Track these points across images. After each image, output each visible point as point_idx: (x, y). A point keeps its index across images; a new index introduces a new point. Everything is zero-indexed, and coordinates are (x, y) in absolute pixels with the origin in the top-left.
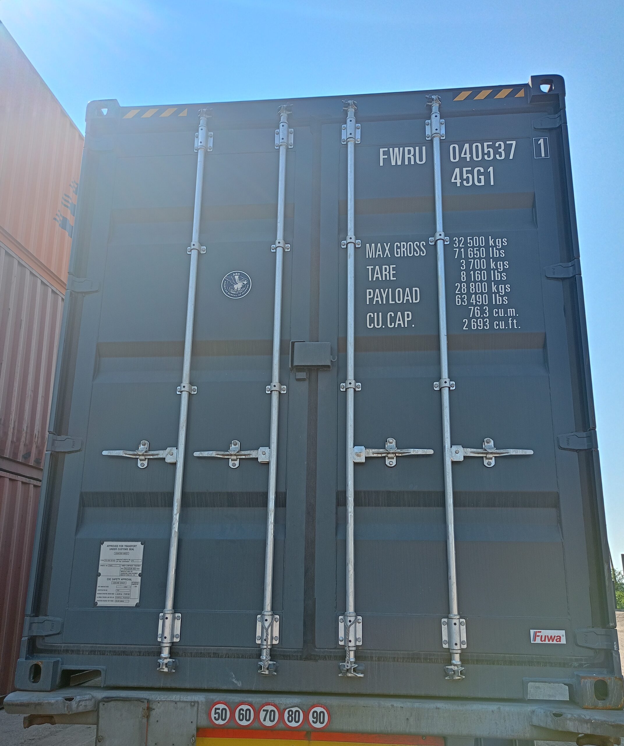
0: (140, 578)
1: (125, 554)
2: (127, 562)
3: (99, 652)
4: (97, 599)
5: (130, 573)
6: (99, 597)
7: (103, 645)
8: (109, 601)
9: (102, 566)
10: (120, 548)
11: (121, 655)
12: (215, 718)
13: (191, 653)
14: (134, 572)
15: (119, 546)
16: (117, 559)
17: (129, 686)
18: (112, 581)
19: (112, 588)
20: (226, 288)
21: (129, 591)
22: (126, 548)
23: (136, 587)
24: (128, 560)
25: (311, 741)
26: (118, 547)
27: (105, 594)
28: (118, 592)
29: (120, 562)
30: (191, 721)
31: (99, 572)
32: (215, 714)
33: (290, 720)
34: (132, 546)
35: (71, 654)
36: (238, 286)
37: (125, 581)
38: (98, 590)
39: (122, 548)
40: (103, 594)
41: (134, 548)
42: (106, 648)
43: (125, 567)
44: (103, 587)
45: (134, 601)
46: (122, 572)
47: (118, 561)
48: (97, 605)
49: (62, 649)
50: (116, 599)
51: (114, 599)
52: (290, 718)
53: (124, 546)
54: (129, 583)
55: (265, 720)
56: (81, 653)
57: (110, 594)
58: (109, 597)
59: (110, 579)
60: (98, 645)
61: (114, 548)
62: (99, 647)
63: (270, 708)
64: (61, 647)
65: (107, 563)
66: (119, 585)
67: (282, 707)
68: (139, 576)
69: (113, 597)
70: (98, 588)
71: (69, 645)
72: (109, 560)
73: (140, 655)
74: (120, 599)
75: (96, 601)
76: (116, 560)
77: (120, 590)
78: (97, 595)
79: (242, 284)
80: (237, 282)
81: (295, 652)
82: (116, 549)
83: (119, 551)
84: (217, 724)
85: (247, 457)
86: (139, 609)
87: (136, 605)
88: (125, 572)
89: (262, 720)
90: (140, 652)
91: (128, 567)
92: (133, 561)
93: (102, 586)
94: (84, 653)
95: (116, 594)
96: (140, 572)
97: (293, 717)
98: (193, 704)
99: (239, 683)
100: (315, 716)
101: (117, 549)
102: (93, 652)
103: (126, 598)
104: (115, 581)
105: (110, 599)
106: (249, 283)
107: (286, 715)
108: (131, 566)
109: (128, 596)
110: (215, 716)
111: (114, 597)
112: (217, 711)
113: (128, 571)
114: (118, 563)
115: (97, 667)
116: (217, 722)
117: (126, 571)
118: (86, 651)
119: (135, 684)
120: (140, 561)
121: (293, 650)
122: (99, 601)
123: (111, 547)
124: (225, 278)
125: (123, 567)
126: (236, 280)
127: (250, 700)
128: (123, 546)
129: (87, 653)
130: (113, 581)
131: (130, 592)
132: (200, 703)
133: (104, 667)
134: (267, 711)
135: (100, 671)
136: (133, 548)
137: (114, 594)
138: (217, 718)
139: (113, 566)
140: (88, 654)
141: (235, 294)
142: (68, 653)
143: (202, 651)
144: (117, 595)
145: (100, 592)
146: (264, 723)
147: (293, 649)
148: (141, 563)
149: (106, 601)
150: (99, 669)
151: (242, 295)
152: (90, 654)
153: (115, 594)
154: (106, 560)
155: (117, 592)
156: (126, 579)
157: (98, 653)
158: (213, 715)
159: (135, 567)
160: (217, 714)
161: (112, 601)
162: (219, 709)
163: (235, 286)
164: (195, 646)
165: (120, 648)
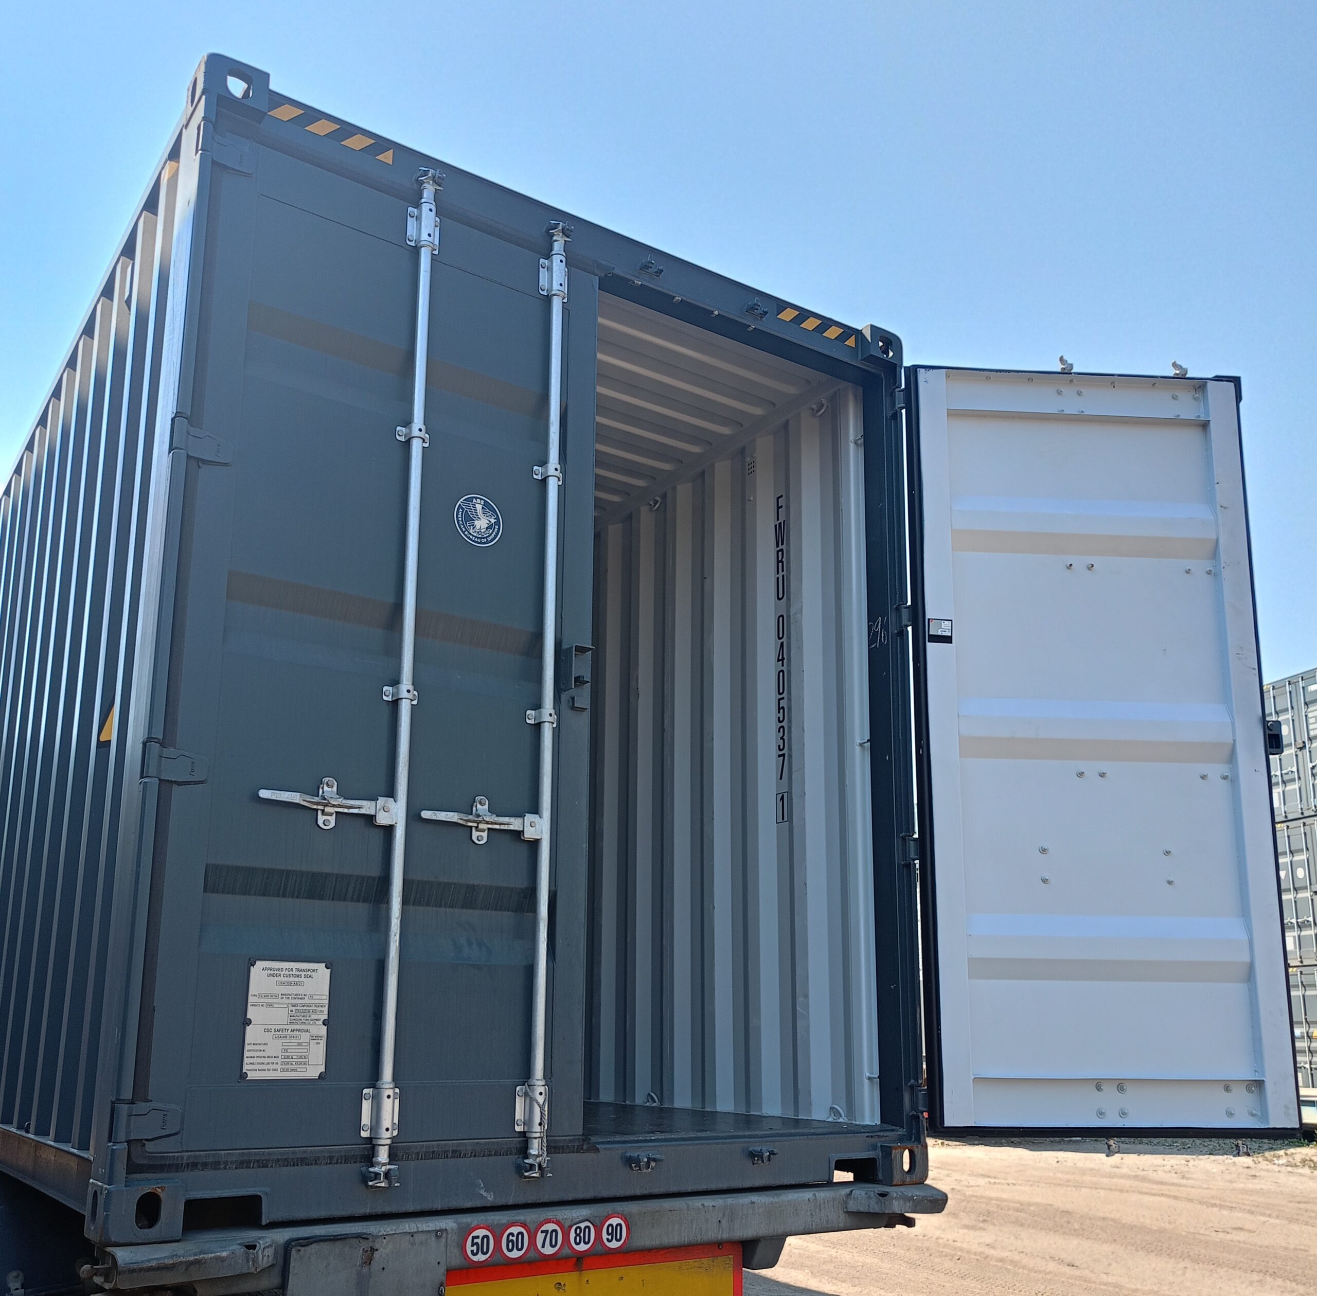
0: (325, 1028)
1: (296, 984)
2: (301, 999)
3: (256, 1164)
4: (246, 1068)
5: (307, 1020)
6: (251, 1064)
7: (263, 1150)
8: (269, 1070)
9: (254, 1007)
10: (287, 973)
11: (298, 1165)
12: (472, 1251)
13: (418, 1154)
14: (314, 1017)
15: (284, 970)
16: (283, 993)
17: (311, 1218)
18: (273, 1033)
19: (275, 1047)
20: (462, 522)
21: (306, 1050)
22: (298, 973)
23: (318, 1043)
24: (303, 996)
25: (582, 1272)
26: (284, 972)
27: (261, 1057)
28: (286, 1054)
29: (288, 998)
30: (438, 1261)
31: (248, 1017)
32: (472, 1246)
33: (578, 1241)
34: (309, 970)
35: (203, 1170)
36: (482, 523)
37: (298, 1033)
38: (248, 1051)
39: (291, 973)
40: (257, 1057)
41: (313, 973)
42: (270, 1154)
43: (297, 1008)
44: (256, 1044)
45: (314, 1067)
46: (292, 1018)
47: (285, 996)
48: (248, 1078)
49: (184, 1162)
50: (283, 1067)
51: (279, 1067)
52: (578, 1238)
53: (294, 970)
54: (305, 1037)
55: (543, 1246)
56: (222, 1167)
57: (272, 1057)
58: (268, 1064)
59: (269, 1031)
60: (254, 1150)
61: (276, 972)
62: (256, 1154)
63: (550, 1227)
64: (182, 1158)
65: (262, 1000)
66: (288, 1041)
67: (567, 1225)
68: (324, 1024)
69: (277, 1064)
70: (247, 1047)
71: (198, 1153)
72: (266, 996)
73: (330, 1163)
74: (289, 1066)
75: (244, 1071)
76: (280, 996)
77: (289, 1051)
78: (246, 1060)
79: (488, 522)
80: (480, 516)
81: (570, 1141)
82: (280, 975)
83: (285, 979)
84: (476, 1262)
85: (503, 827)
86: (324, 1083)
87: (319, 1077)
88: (297, 1018)
89: (539, 1246)
90: (331, 1158)
91: (303, 1008)
92: (311, 997)
93: (254, 1042)
94: (228, 1167)
95: (283, 1057)
96: (326, 1017)
97: (581, 1237)
98: (439, 1234)
99: (489, 1196)
100: (610, 1231)
101: (282, 976)
102: (245, 1164)
103: (301, 1063)
104: (279, 1033)
105: (271, 1067)
106: (497, 523)
107: (572, 1235)
108: (308, 1006)
109: (303, 1060)
110: (472, 1248)
111: (279, 1063)
112: (476, 1241)
113: (303, 1016)
114: (284, 1000)
115: (253, 1189)
116: (475, 1258)
117: (300, 1014)
118: (232, 1163)
119: (323, 1214)
120: (325, 997)
121: (566, 1138)
122: (249, 1070)
123: (269, 972)
124: (459, 502)
125: (294, 1008)
126: (478, 511)
127: (522, 1218)
128: (292, 970)
129: (234, 1167)
130: (276, 1033)
131: (307, 1054)
132: (450, 1231)
133: (267, 1189)
134: (546, 1232)
135: (260, 1196)
136: (311, 974)
137: (278, 1057)
138: (475, 1251)
139: (275, 1006)
140: (236, 1168)
141: (478, 538)
142: (197, 1168)
143: (435, 1150)
144: (285, 1058)
145: (251, 1054)
146: (542, 1250)
147: (567, 1136)
148: (327, 1002)
149: (264, 1070)
150: (259, 1193)
151: (488, 542)
152: (238, 1168)
153: (280, 1057)
154: (260, 996)
155: (284, 1054)
156: (299, 1030)
157: (255, 1166)
158: (469, 1248)
159: (316, 1008)
160: (475, 1246)
161: (275, 1070)
162: (478, 1237)
163: (476, 522)
164: (422, 1142)
165: (294, 1153)
